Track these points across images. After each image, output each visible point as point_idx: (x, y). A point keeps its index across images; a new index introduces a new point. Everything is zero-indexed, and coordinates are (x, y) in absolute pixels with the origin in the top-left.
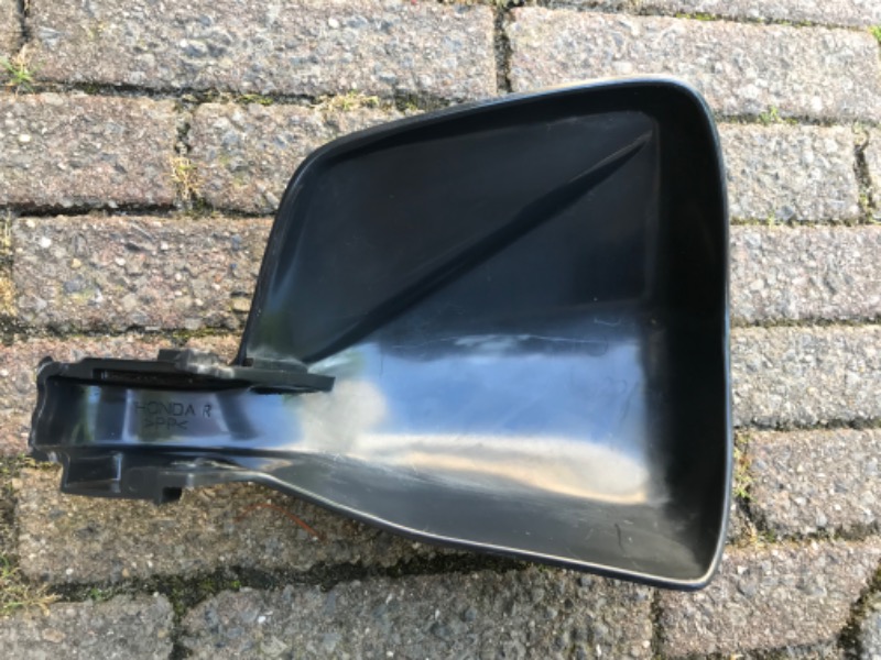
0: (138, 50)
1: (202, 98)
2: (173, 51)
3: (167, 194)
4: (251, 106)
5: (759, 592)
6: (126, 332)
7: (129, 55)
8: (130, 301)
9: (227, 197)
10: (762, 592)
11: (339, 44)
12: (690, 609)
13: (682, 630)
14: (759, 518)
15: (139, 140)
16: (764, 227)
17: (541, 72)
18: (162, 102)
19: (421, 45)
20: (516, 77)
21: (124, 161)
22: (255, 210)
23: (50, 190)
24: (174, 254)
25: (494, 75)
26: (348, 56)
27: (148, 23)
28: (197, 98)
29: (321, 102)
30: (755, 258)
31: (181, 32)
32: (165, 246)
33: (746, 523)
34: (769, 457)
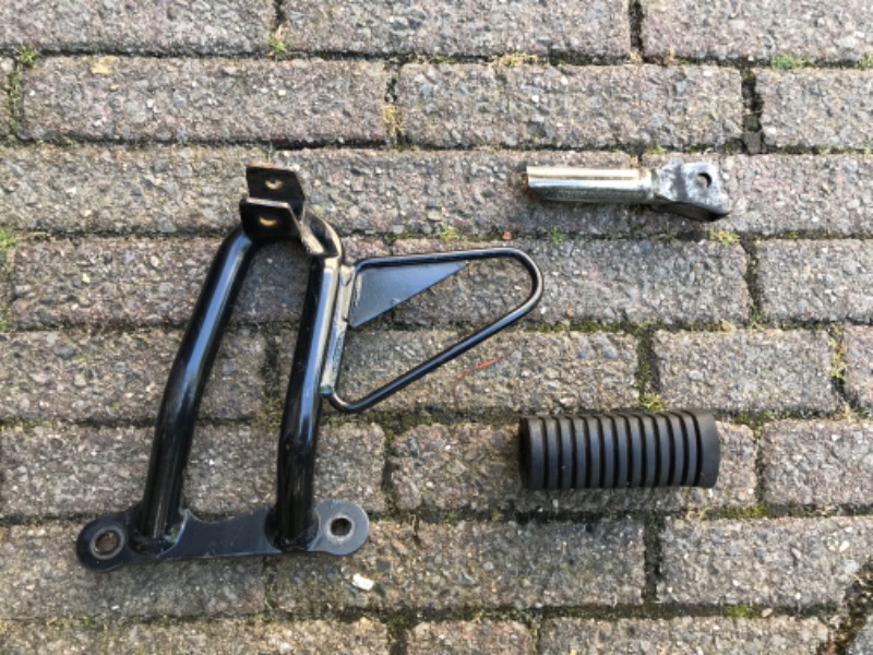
0: (359, 26)
1: (404, 60)
2: (384, 26)
3: (380, 132)
4: (440, 65)
5: (851, 457)
6: (351, 235)
7: (353, 30)
8: (354, 212)
9: (423, 134)
10: (854, 458)
11: (507, 15)
12: (790, 467)
13: (782, 484)
14: (852, 397)
15: (360, 92)
16: (860, 156)
17: (668, 32)
18: (376, 64)
19: (570, 14)
20: (646, 36)
21: (349, 108)
22: (443, 144)
23: (299, 130)
24: (385, 177)
25: (628, 36)
26: (514, 24)
27: (366, 5)
28: (401, 60)
29: (492, 61)
30: (852, 181)
31: (389, 11)
32: (379, 171)
33: (840, 401)
34: (862, 347)
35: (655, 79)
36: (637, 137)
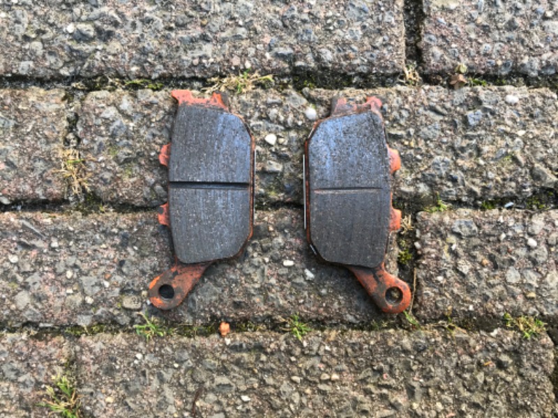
0: (26, 38)
1: (91, 86)
2: (61, 37)
3: (56, 190)
4: (139, 93)
7: (18, 44)
8: (23, 299)
9: (115, 190)
11: (233, 19)
15: (28, 134)
18: (52, 92)
20: (428, 45)
21: (14, 156)
22: (144, 203)
24: (64, 251)
27: (37, 8)
28: (86, 84)
29: (213, 84)
31: (69, 15)
32: (55, 244)
35: (439, 108)
36: (411, 189)
